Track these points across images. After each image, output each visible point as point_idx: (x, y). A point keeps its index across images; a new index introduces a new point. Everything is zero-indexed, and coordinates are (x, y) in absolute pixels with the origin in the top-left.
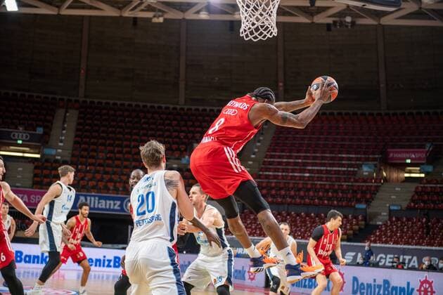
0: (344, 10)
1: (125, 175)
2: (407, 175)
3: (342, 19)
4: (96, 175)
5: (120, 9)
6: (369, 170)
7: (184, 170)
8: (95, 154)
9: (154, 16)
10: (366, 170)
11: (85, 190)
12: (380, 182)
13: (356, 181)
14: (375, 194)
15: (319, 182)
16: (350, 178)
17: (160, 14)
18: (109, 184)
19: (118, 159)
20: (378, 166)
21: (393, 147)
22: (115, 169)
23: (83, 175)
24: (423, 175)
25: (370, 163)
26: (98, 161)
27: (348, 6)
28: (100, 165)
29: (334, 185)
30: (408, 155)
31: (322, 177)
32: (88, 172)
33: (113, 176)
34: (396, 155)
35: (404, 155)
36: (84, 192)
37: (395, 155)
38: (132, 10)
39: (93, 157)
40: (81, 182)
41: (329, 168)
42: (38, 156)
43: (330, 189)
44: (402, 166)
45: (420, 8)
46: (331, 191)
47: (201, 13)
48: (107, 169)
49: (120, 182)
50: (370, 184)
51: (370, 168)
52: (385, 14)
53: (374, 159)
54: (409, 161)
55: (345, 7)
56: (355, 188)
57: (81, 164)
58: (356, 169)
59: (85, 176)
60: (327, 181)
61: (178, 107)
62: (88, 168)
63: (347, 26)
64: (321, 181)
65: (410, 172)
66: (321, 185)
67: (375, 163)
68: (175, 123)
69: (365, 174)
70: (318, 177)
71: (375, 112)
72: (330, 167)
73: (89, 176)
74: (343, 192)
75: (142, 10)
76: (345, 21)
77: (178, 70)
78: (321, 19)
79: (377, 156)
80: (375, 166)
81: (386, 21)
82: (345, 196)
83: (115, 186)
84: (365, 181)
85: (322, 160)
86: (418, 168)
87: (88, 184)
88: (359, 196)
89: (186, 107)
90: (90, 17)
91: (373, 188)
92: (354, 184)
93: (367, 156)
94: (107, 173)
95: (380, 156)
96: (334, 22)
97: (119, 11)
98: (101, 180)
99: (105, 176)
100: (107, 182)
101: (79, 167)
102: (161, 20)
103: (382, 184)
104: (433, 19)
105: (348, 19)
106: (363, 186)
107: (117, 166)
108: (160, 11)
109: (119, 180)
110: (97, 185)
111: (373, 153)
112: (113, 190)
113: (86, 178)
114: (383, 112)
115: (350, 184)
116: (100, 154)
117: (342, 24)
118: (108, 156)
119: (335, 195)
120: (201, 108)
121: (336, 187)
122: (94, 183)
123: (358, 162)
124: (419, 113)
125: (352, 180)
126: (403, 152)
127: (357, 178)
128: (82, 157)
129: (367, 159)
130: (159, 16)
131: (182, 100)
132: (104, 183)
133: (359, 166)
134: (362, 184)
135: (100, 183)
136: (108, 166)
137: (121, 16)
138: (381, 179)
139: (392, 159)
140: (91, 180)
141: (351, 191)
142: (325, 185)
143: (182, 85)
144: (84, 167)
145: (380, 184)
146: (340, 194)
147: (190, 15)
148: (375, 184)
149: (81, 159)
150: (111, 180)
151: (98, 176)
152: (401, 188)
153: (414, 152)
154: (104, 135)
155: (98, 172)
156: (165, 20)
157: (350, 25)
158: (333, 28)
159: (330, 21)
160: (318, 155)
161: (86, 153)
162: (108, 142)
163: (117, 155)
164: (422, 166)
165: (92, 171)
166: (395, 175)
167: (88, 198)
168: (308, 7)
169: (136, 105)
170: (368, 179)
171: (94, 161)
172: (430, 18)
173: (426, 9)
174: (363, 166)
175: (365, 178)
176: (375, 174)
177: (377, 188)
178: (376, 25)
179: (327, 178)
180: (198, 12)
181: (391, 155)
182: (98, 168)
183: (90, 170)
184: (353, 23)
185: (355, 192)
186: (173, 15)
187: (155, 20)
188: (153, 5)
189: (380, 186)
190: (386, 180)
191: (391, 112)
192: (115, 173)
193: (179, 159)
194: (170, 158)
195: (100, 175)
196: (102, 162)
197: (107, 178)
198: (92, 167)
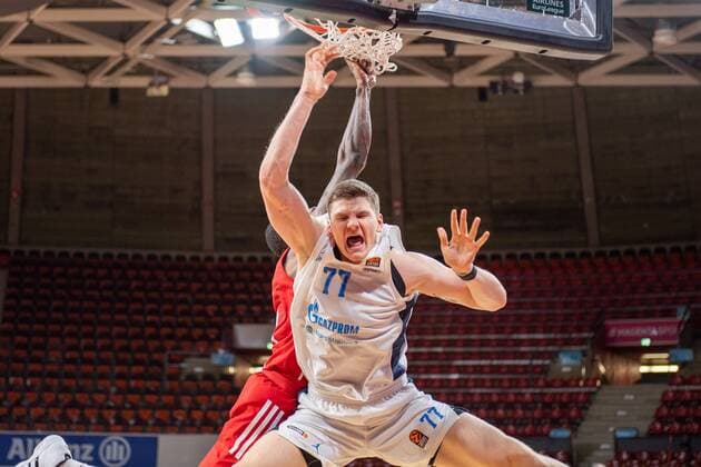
0: (510, 61)
1: (100, 392)
2: (644, 369)
3: (507, 78)
4: (46, 394)
5: (84, 72)
6: (573, 362)
7: (217, 377)
8: (42, 354)
9: (151, 85)
10: (567, 362)
11: (25, 426)
12: (594, 385)
13: (548, 385)
14: (587, 408)
15: (478, 391)
16: (537, 380)
17: (162, 79)
18: (69, 412)
19: (89, 361)
20: (590, 353)
21: (616, 316)
22: (81, 382)
23: (18, 395)
24: (674, 369)
25: (573, 348)
26: (49, 368)
27: (517, 54)
28: (52, 375)
29: (506, 395)
30: (644, 331)
31: (483, 380)
32: (29, 389)
33: (78, 396)
34: (622, 332)
35: (637, 332)
36: (21, 429)
37: (620, 331)
38: (109, 74)
39: (37, 360)
40: (15, 410)
41: (495, 362)
43: (500, 402)
44: (634, 353)
45: (652, 53)
46: (502, 405)
47: (241, 75)
48: (66, 382)
49: (92, 407)
50: (576, 390)
51: (573, 357)
52: (586, 65)
53: (582, 342)
54: (646, 342)
55: (511, 55)
56: (547, 399)
57: (14, 374)
58: (547, 362)
59: (23, 398)
60: (493, 387)
61: (202, 255)
62: (29, 382)
63: (516, 91)
64: (483, 386)
65: (650, 363)
66: (481, 394)
67: (584, 347)
68: (195, 286)
69: (565, 369)
70: (475, 380)
71: (578, 251)
72: (498, 359)
73: (30, 398)
74: (525, 406)
75: (128, 74)
76: (513, 82)
77: (199, 185)
78: (467, 79)
79: (585, 335)
80: (584, 354)
81: (588, 79)
82: (529, 414)
83: (82, 415)
84: (565, 384)
85: (482, 345)
86: (665, 356)
87: (28, 413)
88: (555, 413)
89: (216, 256)
90: (27, 91)
91: (581, 397)
92: (546, 390)
93: (566, 336)
94: (65, 390)
95: (592, 335)
96: (493, 85)
97: (83, 77)
98: (55, 404)
99: (61, 396)
100: (66, 407)
101: (12, 380)
102: (164, 91)
103: (599, 388)
104: (676, 72)
105: (518, 78)
106: (561, 394)
107: (86, 376)
108: (161, 73)
109: (89, 402)
110: (47, 414)
111: (579, 329)
112: (78, 423)
113: (25, 403)
114: (592, 251)
115: (537, 391)
116: (51, 353)
117: (506, 86)
118: (67, 356)
119: (510, 413)
120: (245, 255)
121: (512, 398)
122: (41, 411)
123: (550, 348)
124: (659, 251)
125: (541, 383)
126: (635, 325)
127: (549, 378)
128: (17, 360)
129: (567, 342)
130: (160, 84)
131: (208, 242)
132: (59, 411)
133: (553, 356)
134: (560, 390)
135: (52, 411)
136: (68, 376)
137: (87, 87)
138: (595, 380)
139: (615, 339)
140: (34, 405)
141: (540, 405)
142: (490, 394)
143: (208, 213)
144: (21, 380)
145: (593, 389)
146: (520, 412)
147: (219, 80)
148: (587, 389)
149: (14, 365)
150: (73, 404)
151: (49, 397)
152: (635, 395)
153: (657, 325)
154: (60, 316)
155: (47, 389)
156: (172, 90)
157: (521, 88)
158: (490, 94)
159: (484, 82)
160: (474, 337)
162: (67, 328)
163: (86, 354)
164: (674, 351)
165: (37, 388)
166: (622, 370)
167: (30, 441)
168: (441, 58)
169: (120, 256)
170: (570, 380)
171: (39, 367)
172: (670, 71)
173: (663, 55)
174: (561, 356)
175: (566, 378)
176: (584, 371)
177: (589, 398)
178: (570, 88)
179: (492, 380)
180: (234, 74)
181: (612, 332)
182: (48, 381)
183: (32, 386)
184: (527, 85)
185: (548, 406)
186: (187, 80)
187: (153, 92)
188: (150, 64)
189: (594, 393)
190: (605, 380)
191: (608, 249)
192: (81, 390)
193: (206, 355)
194: (188, 356)
195: (53, 395)
196: (55, 368)
197: (66, 401)
198: (37, 379)
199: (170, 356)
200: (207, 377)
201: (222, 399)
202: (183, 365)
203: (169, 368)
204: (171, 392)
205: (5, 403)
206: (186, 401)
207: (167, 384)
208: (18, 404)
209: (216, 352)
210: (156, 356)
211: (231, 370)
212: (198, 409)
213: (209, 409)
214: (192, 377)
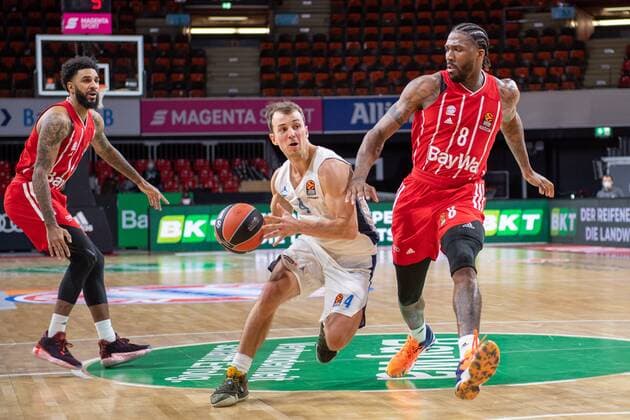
4: (383, 57)
7: (559, 31)
8: (376, 16)
11: (365, 91)
19: (425, 22)
22: (419, 44)
23: (356, 59)
26: (384, 30)
28: (387, 37)
32: (367, 53)
33: (416, 58)
36: (362, 94)
39: (372, 23)
40: (355, 74)
42: (265, 31)
48: (403, 44)
57: (351, 39)
59: (361, 62)
62: (365, 47)
73: (369, 61)
87: (368, 77)
94: (403, 52)
98: (394, 67)
99: (399, 59)
101: (348, 45)
107: (423, 37)
109: (428, 64)
110: (386, 77)
113: (364, 67)
116: (386, 15)
118: (402, 18)
122: (381, 74)
128: (352, 24)
132: (399, 74)
135: (391, 73)
136: (405, 37)
140: (370, 70)
144: (357, 43)
149: (350, 29)
151: (387, 60)
155: (385, 52)
161: (356, 17)
163: (421, 15)
165: (374, 52)
167: (372, 106)
171: (374, 30)
182: (385, 43)
183: (369, 49)
192: (418, 51)
193: (545, 10)
194: (526, 11)
195: (391, 58)
196: (391, 30)
197: (405, 64)
198: (374, 43)
199: (507, 12)
200: (548, 32)
201: (565, 53)
202: (521, 21)
203: (508, 25)
204: (511, 49)
205: (344, 68)
206: (527, 58)
207: (507, 42)
208: (357, 68)
209: (556, 6)
210: (493, 13)
211: (573, 24)
212: (540, 65)
213: (550, 66)
214: (532, 33)
